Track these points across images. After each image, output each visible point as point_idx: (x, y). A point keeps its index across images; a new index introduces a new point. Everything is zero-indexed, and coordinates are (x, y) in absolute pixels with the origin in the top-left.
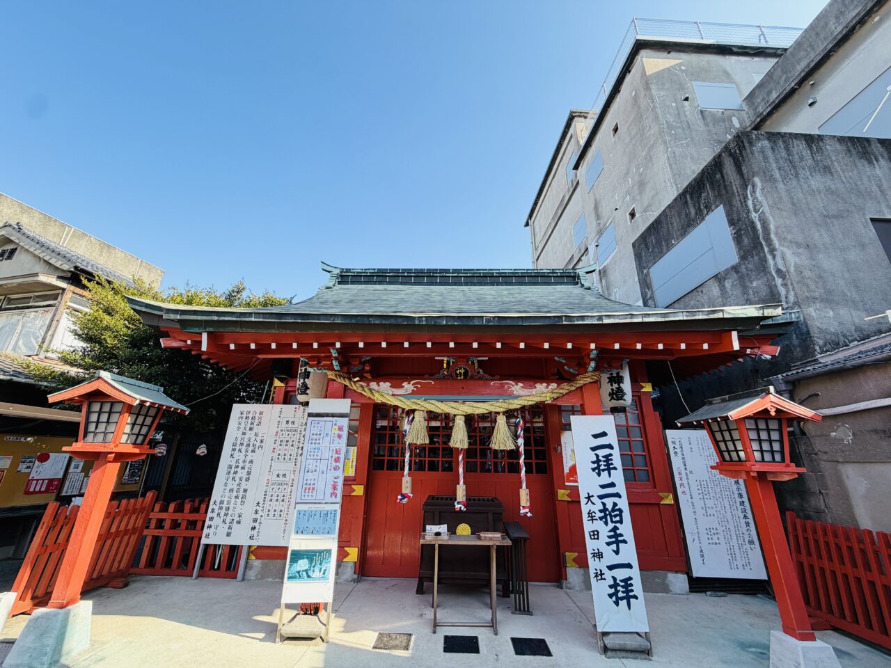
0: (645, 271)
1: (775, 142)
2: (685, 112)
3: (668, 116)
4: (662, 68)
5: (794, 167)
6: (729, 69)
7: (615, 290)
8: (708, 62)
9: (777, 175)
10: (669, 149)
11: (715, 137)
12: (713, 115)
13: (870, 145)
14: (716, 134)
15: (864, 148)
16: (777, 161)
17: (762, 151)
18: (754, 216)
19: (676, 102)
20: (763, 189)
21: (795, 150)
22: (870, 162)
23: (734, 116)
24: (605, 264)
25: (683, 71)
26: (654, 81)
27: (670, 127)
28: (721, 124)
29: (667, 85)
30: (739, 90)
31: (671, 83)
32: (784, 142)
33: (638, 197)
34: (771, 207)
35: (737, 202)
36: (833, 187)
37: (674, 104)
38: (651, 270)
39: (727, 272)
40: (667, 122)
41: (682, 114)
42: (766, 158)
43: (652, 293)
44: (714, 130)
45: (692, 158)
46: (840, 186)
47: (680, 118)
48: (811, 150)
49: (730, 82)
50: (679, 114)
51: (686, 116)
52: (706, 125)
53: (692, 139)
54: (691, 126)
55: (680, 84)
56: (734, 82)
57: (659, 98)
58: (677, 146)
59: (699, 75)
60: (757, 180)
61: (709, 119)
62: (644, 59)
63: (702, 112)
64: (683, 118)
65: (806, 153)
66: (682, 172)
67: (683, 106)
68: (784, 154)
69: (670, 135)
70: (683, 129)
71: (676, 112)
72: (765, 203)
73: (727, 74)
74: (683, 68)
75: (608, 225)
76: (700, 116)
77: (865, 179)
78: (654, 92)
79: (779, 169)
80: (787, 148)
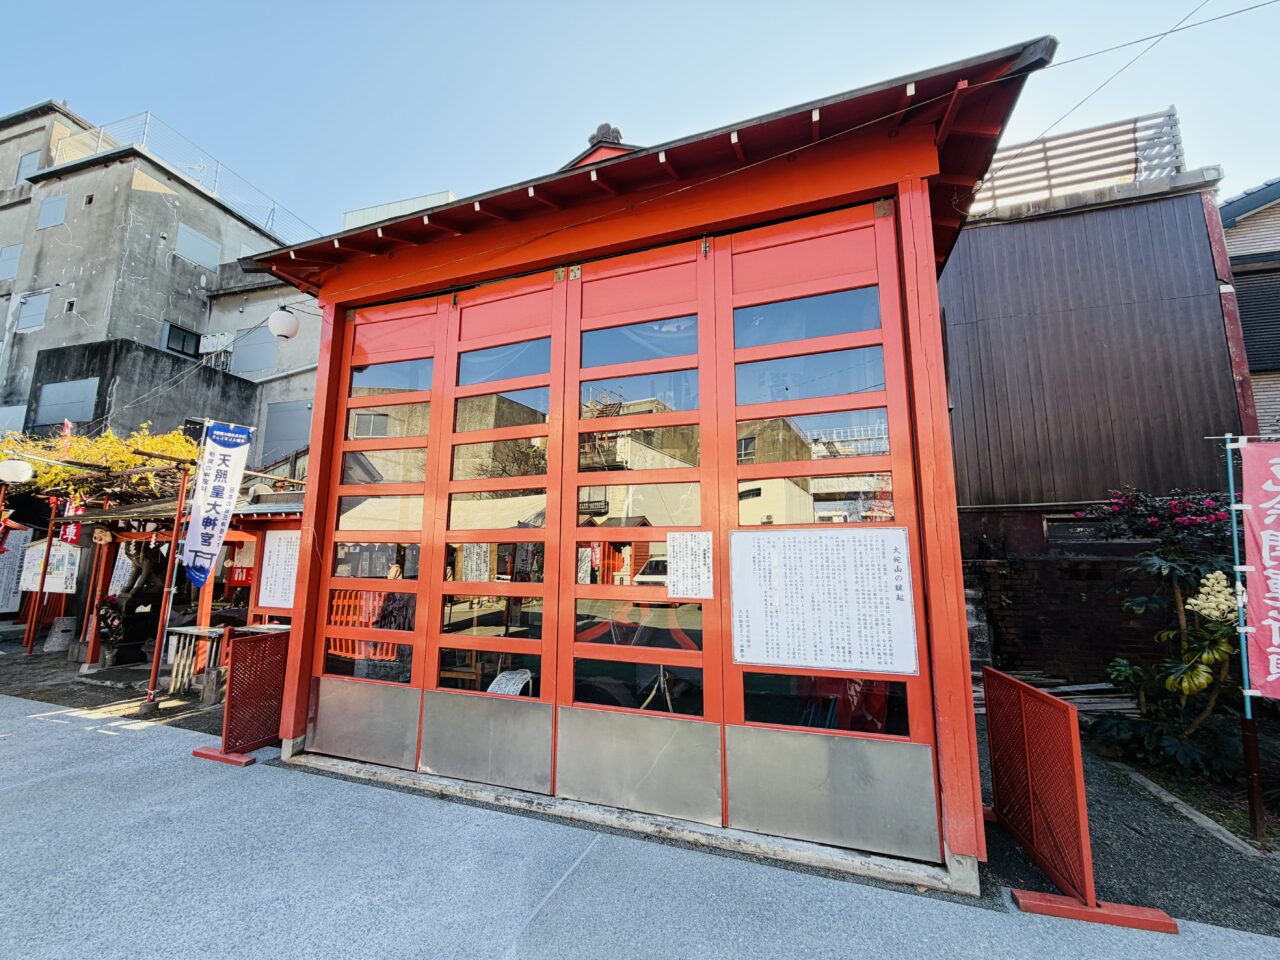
0: (39, 384)
1: (148, 356)
2: (156, 248)
3: (136, 246)
4: (153, 190)
5: (153, 377)
6: (222, 228)
7: (25, 367)
8: (206, 211)
9: (136, 379)
10: (120, 280)
11: (176, 286)
12: (184, 264)
13: (216, 374)
14: (178, 284)
15: (210, 376)
16: (142, 369)
17: (135, 359)
18: (108, 399)
19: (151, 235)
20: (118, 386)
21: (160, 365)
22: (209, 386)
23: (205, 274)
24: (24, 331)
25: (175, 206)
26: (137, 201)
27: (132, 256)
28: (189, 277)
29: (150, 213)
30: (222, 253)
31: (156, 213)
32: (156, 356)
33: (81, 294)
34: (117, 399)
35: (106, 382)
36: (173, 395)
37: (148, 236)
38: (45, 386)
39: (85, 423)
40: (131, 251)
41: (151, 251)
42: (134, 365)
43: (37, 406)
44: (178, 279)
45: (142, 297)
46: (179, 396)
47: (147, 253)
48: (173, 368)
49: (218, 242)
50: (149, 248)
51: (155, 254)
52: (173, 271)
53: (151, 279)
54: (156, 266)
55: (166, 219)
56: (222, 244)
57: (134, 221)
58: (130, 280)
59: (191, 218)
60: (118, 378)
61: (178, 267)
62: (136, 170)
63: (174, 257)
64: (151, 254)
65: (168, 369)
66: (124, 306)
67: (157, 243)
68: (151, 365)
69: (128, 265)
70: (146, 265)
71: (147, 245)
72: (115, 395)
73: (218, 233)
74: (177, 203)
75: (44, 291)
76: (170, 260)
77: (199, 395)
78: (131, 213)
79: (141, 375)
80: (156, 362)
